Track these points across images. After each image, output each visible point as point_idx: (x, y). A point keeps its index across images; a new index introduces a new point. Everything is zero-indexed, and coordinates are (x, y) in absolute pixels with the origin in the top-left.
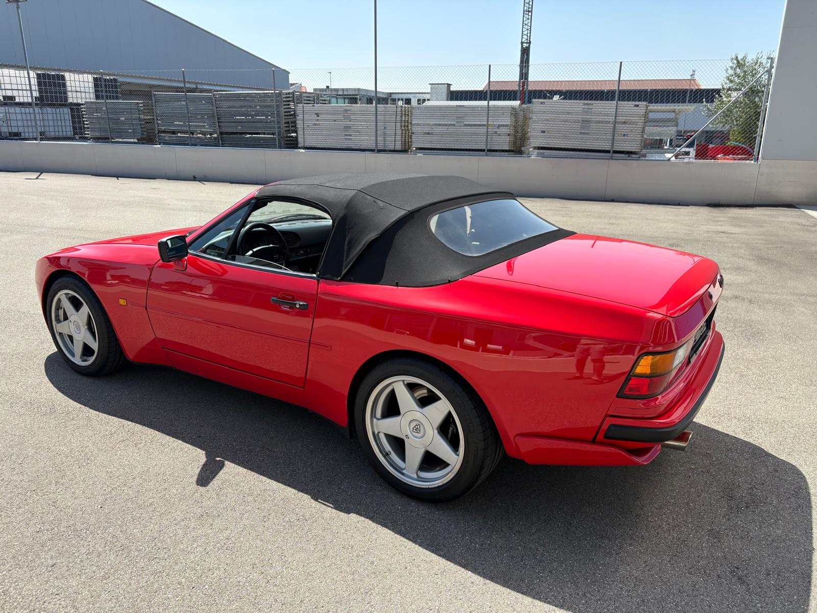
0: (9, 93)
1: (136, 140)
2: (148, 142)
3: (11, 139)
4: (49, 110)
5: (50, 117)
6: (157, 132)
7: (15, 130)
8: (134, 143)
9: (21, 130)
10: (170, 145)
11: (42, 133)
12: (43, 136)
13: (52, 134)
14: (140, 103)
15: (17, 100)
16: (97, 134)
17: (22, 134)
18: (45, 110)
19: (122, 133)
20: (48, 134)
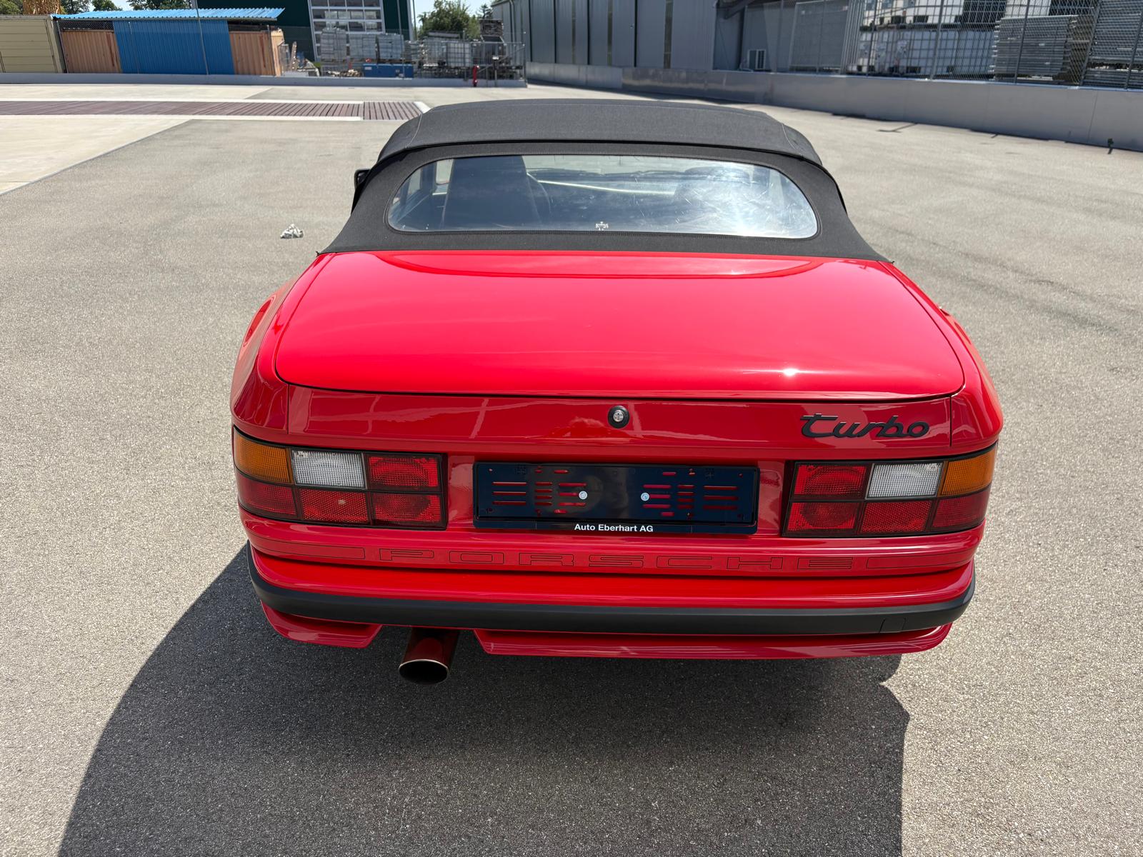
0: (922, 12)
1: (1050, 79)
2: (1066, 81)
3: (907, 77)
4: (971, 34)
5: (969, 45)
6: (1085, 65)
7: (914, 64)
8: (1048, 83)
9: (922, 63)
10: (1094, 86)
11: (950, 69)
12: (951, 73)
13: (965, 70)
14: (1074, 18)
15: (930, 21)
16: (1004, 69)
17: (922, 70)
18: (964, 35)
19: (1036, 67)
20: (958, 70)
